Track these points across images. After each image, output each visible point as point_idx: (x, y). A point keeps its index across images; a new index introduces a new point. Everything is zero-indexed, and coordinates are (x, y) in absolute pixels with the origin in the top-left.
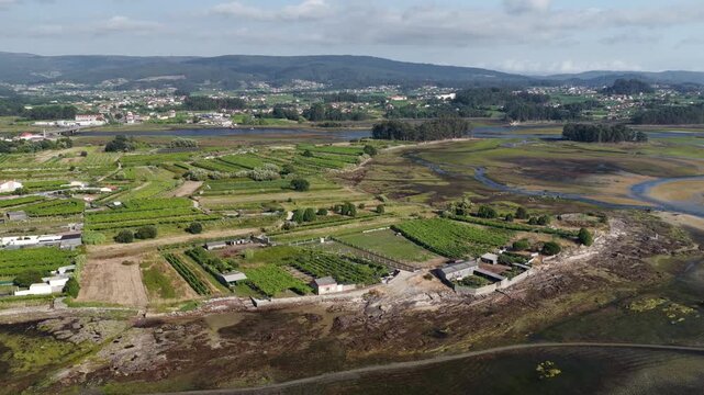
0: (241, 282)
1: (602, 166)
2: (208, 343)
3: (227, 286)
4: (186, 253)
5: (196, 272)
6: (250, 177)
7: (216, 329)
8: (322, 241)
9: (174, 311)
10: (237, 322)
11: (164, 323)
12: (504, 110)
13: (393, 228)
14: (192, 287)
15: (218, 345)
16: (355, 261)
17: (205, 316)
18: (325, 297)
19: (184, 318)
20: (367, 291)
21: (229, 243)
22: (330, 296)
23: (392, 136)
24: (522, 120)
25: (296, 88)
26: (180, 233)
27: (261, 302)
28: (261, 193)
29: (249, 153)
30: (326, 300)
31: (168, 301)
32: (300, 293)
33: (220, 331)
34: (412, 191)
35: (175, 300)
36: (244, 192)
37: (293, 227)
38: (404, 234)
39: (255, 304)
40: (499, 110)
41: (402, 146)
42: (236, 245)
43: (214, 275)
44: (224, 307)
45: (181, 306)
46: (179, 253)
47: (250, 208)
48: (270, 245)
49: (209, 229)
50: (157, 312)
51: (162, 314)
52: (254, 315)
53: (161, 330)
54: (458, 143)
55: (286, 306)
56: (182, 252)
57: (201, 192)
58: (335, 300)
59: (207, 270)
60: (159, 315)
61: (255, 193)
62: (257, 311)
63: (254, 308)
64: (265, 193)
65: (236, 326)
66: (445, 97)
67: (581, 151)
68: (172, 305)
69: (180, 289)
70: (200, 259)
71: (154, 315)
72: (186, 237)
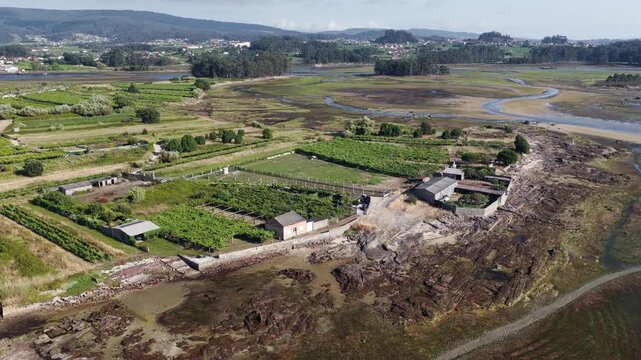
0: (151, 235)
1: (434, 92)
2: (154, 349)
3: (131, 244)
4: (34, 202)
5: (64, 227)
6: (75, 111)
7: (152, 319)
8: (226, 172)
9: (56, 296)
10: (182, 300)
11: (44, 322)
12: (300, 56)
13: (298, 151)
14: (72, 251)
15: (174, 351)
16: (292, 190)
17: (118, 297)
18: (295, 242)
19: (78, 307)
20: (347, 227)
21: (95, 185)
22: (303, 240)
23: (215, 74)
24: (324, 62)
25: (78, 41)
26: (7, 177)
27: (205, 262)
28: (100, 127)
29: (59, 90)
30: (298, 247)
31: (39, 280)
32: (257, 240)
33: (162, 320)
34: (278, 119)
35: (49, 278)
36: (75, 127)
37: (174, 159)
38: (320, 157)
39: (194, 266)
40: (296, 56)
41: (229, 83)
42: (106, 186)
43: (99, 229)
44: (142, 277)
45: (66, 286)
46: (21, 203)
47: (97, 143)
48: (158, 182)
49: (52, 169)
50: (23, 303)
51: (36, 306)
52: (201, 283)
53: (46, 338)
54: (281, 80)
55: (244, 263)
56: (26, 201)
57: (17, 130)
58: (311, 245)
59: (82, 222)
60: (30, 308)
61: (93, 128)
62: (202, 277)
63: (194, 273)
64: (105, 127)
65: (184, 306)
66: (242, 45)
67: (401, 82)
68: (50, 286)
69: (51, 256)
70: (62, 208)
71: (22, 310)
72: (23, 182)
